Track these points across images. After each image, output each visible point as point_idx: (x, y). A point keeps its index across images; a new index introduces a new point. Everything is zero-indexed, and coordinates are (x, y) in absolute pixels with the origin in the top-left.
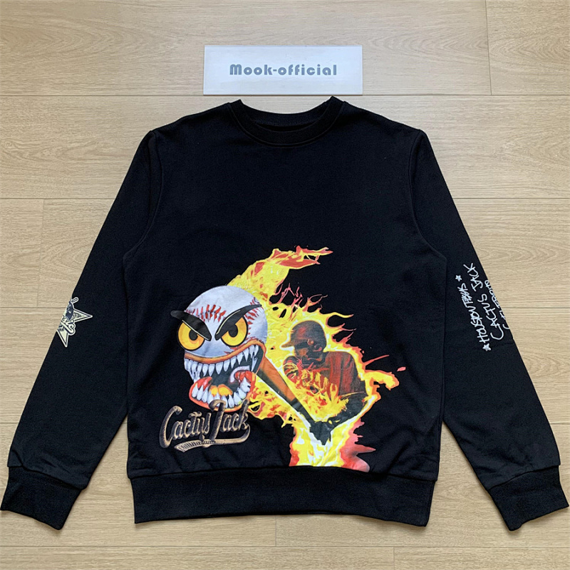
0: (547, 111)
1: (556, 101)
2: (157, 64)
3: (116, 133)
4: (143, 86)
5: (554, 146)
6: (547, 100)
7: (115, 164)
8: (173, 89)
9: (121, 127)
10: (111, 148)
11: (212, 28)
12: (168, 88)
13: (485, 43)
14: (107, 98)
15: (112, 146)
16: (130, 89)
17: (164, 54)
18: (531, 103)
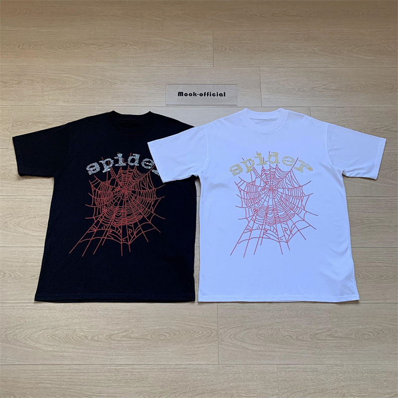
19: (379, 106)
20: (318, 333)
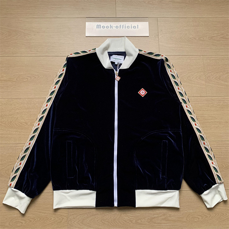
0: (182, 62)
1: (185, 58)
2: (25, 44)
3: (7, 71)
4: (19, 53)
5: (185, 76)
6: (182, 58)
7: (6, 84)
8: (31, 54)
9: (9, 69)
10: (4, 78)
11: (48, 29)
12: (29, 54)
13: (157, 35)
14: (4, 57)
15: (4, 77)
16: (13, 54)
17: (28, 40)
18: (175, 59)
19: (217, 16)
20: (155, 218)
